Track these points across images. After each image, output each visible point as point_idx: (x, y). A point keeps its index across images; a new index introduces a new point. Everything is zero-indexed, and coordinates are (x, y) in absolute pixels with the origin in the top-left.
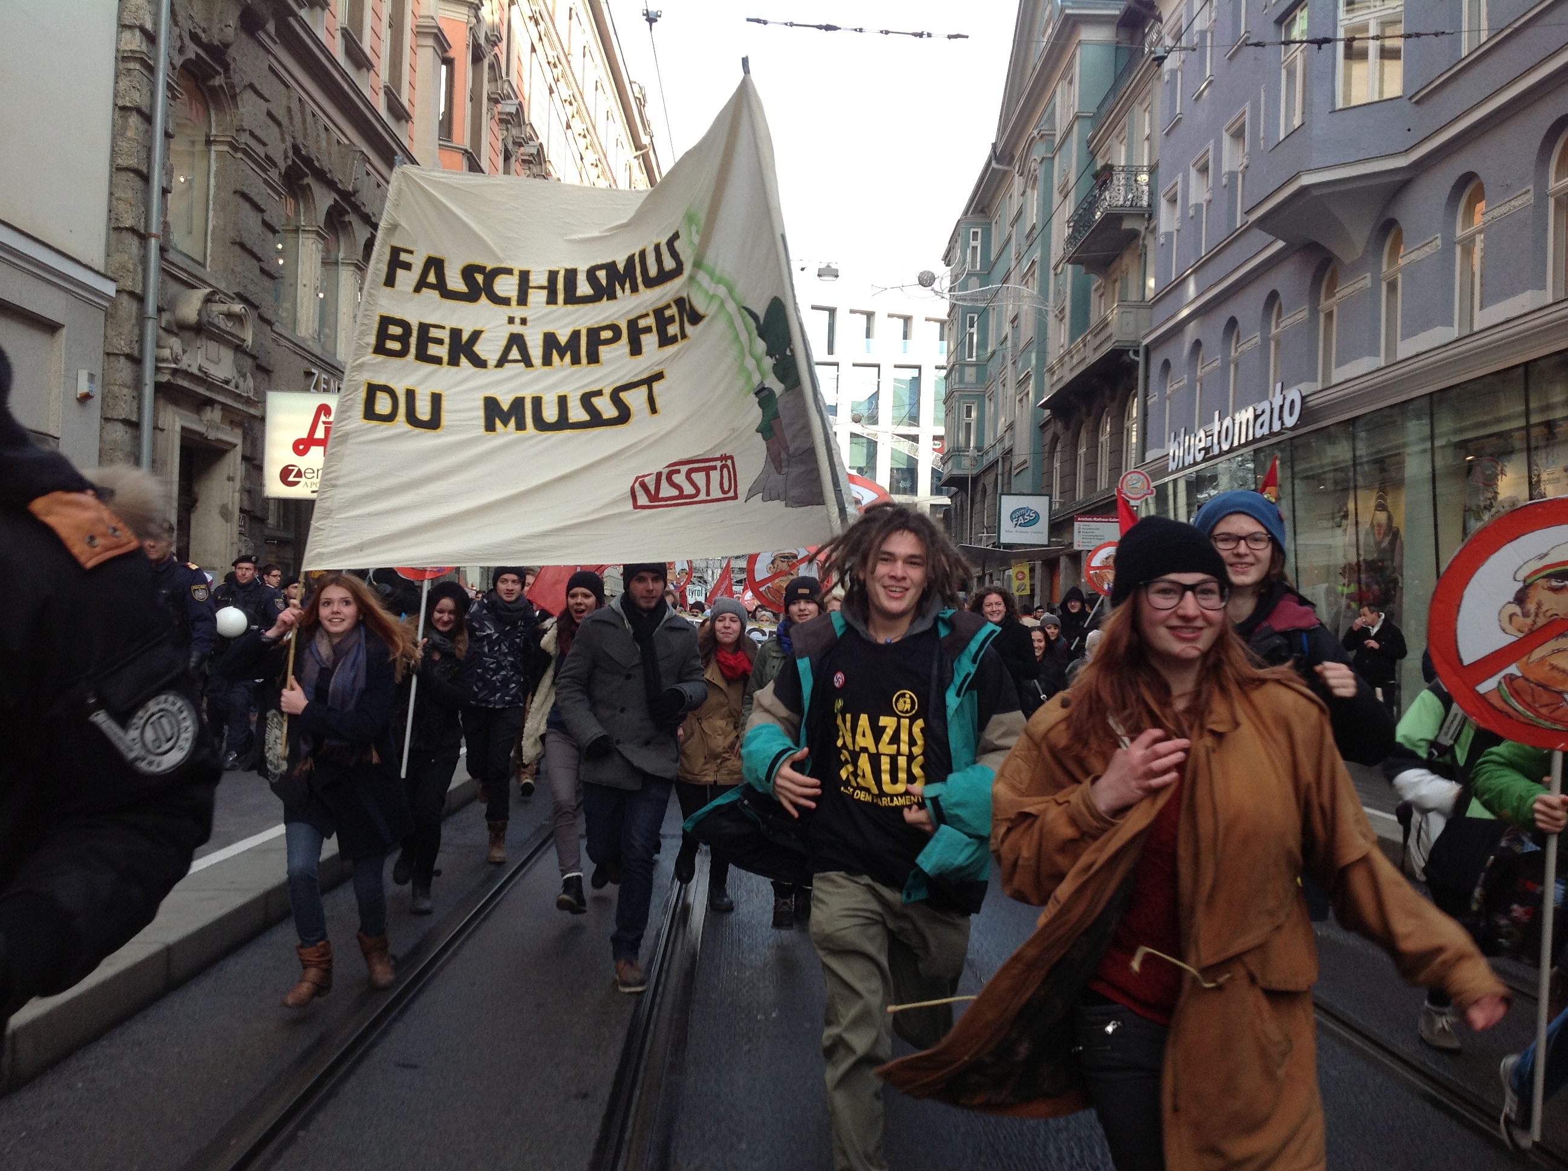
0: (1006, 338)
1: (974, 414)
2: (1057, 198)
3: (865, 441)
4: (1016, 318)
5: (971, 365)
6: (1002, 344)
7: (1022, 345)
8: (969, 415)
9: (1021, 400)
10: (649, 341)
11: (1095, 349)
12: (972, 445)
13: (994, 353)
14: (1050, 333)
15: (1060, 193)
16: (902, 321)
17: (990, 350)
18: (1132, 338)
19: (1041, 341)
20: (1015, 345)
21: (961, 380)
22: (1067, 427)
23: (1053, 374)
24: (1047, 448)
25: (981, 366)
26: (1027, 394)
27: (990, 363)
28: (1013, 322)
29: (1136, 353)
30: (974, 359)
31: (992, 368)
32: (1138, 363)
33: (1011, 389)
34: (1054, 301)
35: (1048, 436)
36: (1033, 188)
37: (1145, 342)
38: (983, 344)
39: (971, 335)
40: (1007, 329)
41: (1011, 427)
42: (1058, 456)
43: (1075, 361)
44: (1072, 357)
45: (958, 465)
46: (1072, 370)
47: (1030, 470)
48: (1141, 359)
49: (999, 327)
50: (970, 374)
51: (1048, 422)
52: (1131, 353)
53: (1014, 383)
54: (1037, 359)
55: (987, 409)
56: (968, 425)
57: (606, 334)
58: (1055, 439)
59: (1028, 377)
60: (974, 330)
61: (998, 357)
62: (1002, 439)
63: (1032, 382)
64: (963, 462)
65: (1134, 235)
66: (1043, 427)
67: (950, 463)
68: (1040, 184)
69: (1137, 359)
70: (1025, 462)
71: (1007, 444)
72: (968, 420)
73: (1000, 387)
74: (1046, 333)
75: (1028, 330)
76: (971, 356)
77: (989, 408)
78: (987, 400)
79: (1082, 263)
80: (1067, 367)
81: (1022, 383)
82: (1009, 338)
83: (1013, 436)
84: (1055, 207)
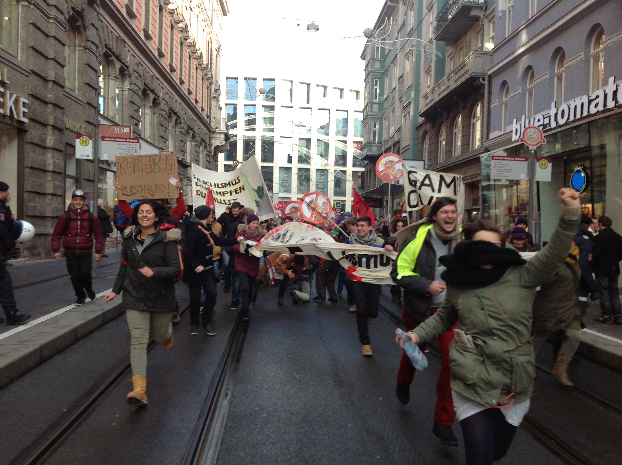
0: (395, 88)
1: (377, 127)
2: (425, 11)
3: (323, 143)
4: (401, 77)
5: (376, 103)
6: (392, 92)
7: (405, 89)
8: (375, 127)
9: (405, 116)
10: (234, 194)
11: (456, 81)
12: (377, 141)
13: (387, 98)
14: (422, 81)
15: (427, 9)
16: (339, 91)
17: (385, 97)
18: (481, 71)
19: (416, 85)
20: (400, 90)
21: (371, 110)
22: (433, 127)
23: (427, 98)
24: (420, 138)
25: (381, 104)
26: (409, 112)
27: (386, 102)
28: (399, 79)
29: (484, 79)
30: (377, 100)
31: (386, 104)
32: (484, 85)
33: (398, 112)
34: (424, 64)
35: (421, 132)
36: (411, 10)
37: (489, 73)
38: (382, 94)
39: (376, 89)
40: (395, 84)
41: (399, 130)
42: (427, 141)
43: (442, 89)
44: (440, 88)
45: (370, 150)
46: (439, 94)
47: (411, 149)
48: (486, 83)
49: (390, 84)
50: (376, 108)
51: (421, 125)
52: (481, 79)
53: (401, 109)
54: (415, 94)
55: (384, 124)
56: (375, 132)
57: (225, 193)
58: (425, 133)
59: (409, 103)
60: (377, 87)
61: (390, 99)
62: (393, 137)
63: (412, 106)
64: (372, 149)
65: (477, 19)
66: (418, 128)
67: (366, 150)
68: (415, 7)
69: (484, 82)
70: (408, 146)
71: (396, 139)
72: (374, 129)
73: (391, 112)
74: (419, 81)
75: (408, 81)
76: (376, 99)
77: (385, 124)
78: (384, 120)
79: (443, 40)
80: (436, 93)
81: (406, 108)
82: (397, 88)
83: (400, 134)
84: (424, 16)
